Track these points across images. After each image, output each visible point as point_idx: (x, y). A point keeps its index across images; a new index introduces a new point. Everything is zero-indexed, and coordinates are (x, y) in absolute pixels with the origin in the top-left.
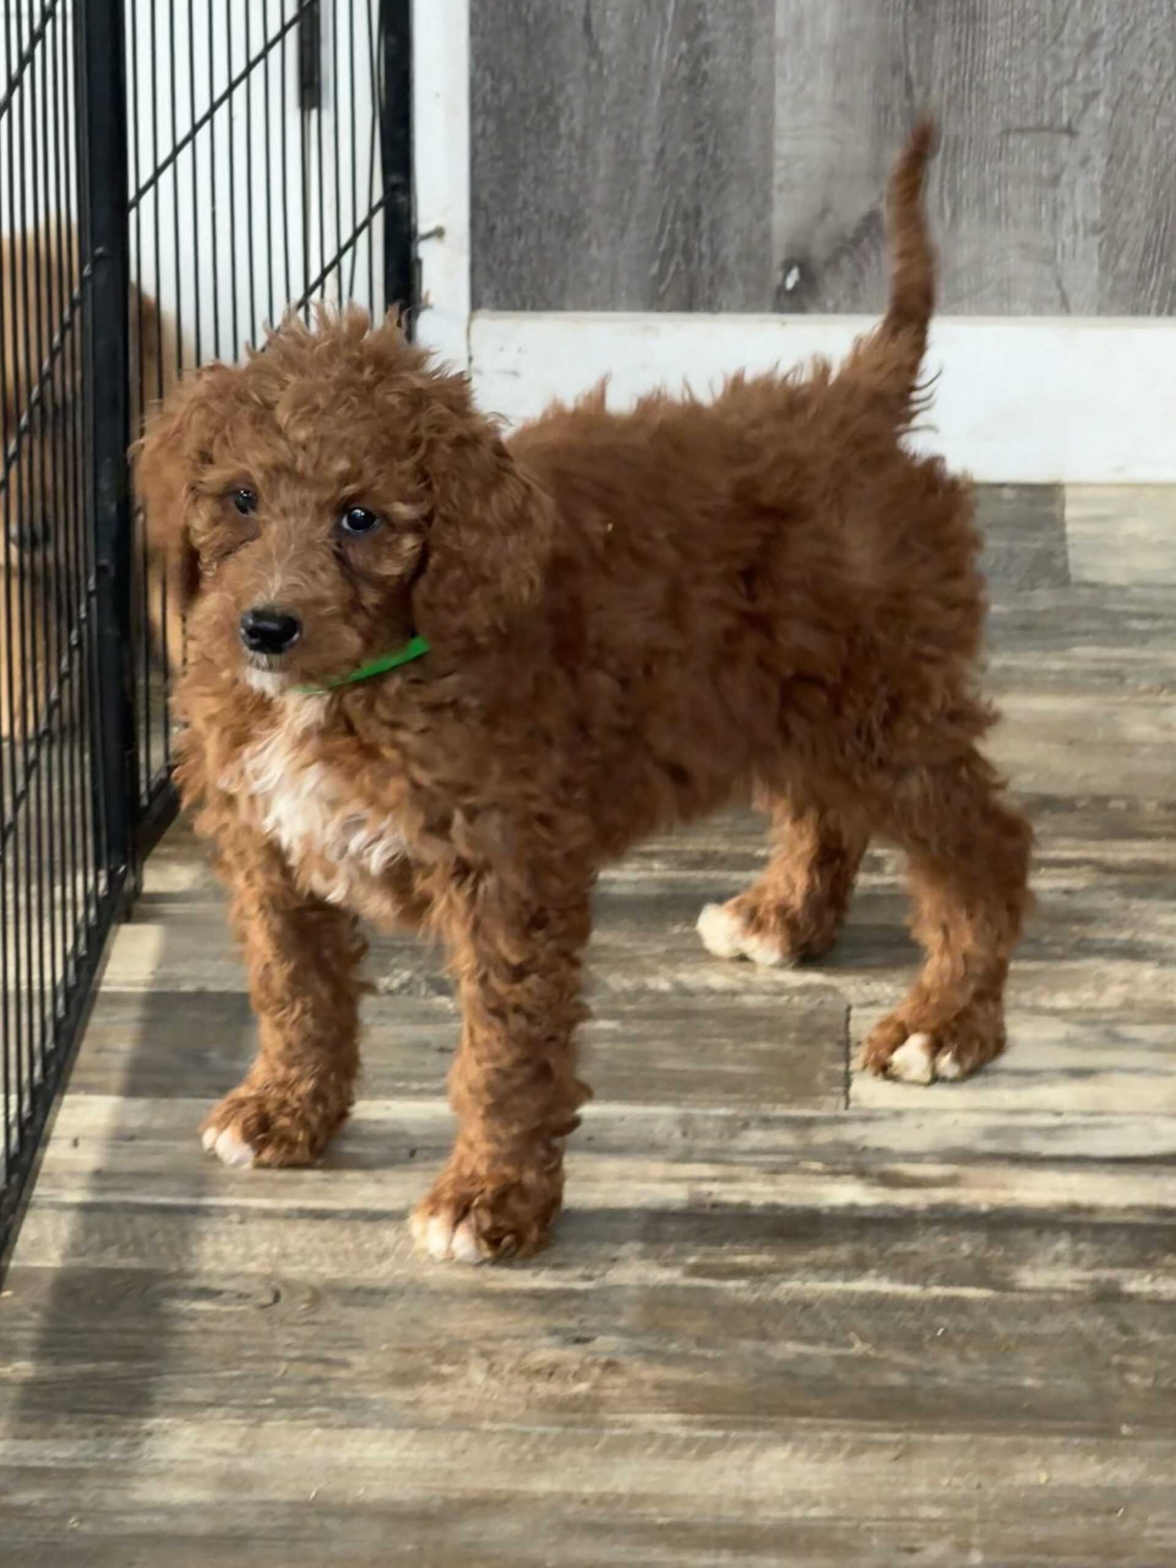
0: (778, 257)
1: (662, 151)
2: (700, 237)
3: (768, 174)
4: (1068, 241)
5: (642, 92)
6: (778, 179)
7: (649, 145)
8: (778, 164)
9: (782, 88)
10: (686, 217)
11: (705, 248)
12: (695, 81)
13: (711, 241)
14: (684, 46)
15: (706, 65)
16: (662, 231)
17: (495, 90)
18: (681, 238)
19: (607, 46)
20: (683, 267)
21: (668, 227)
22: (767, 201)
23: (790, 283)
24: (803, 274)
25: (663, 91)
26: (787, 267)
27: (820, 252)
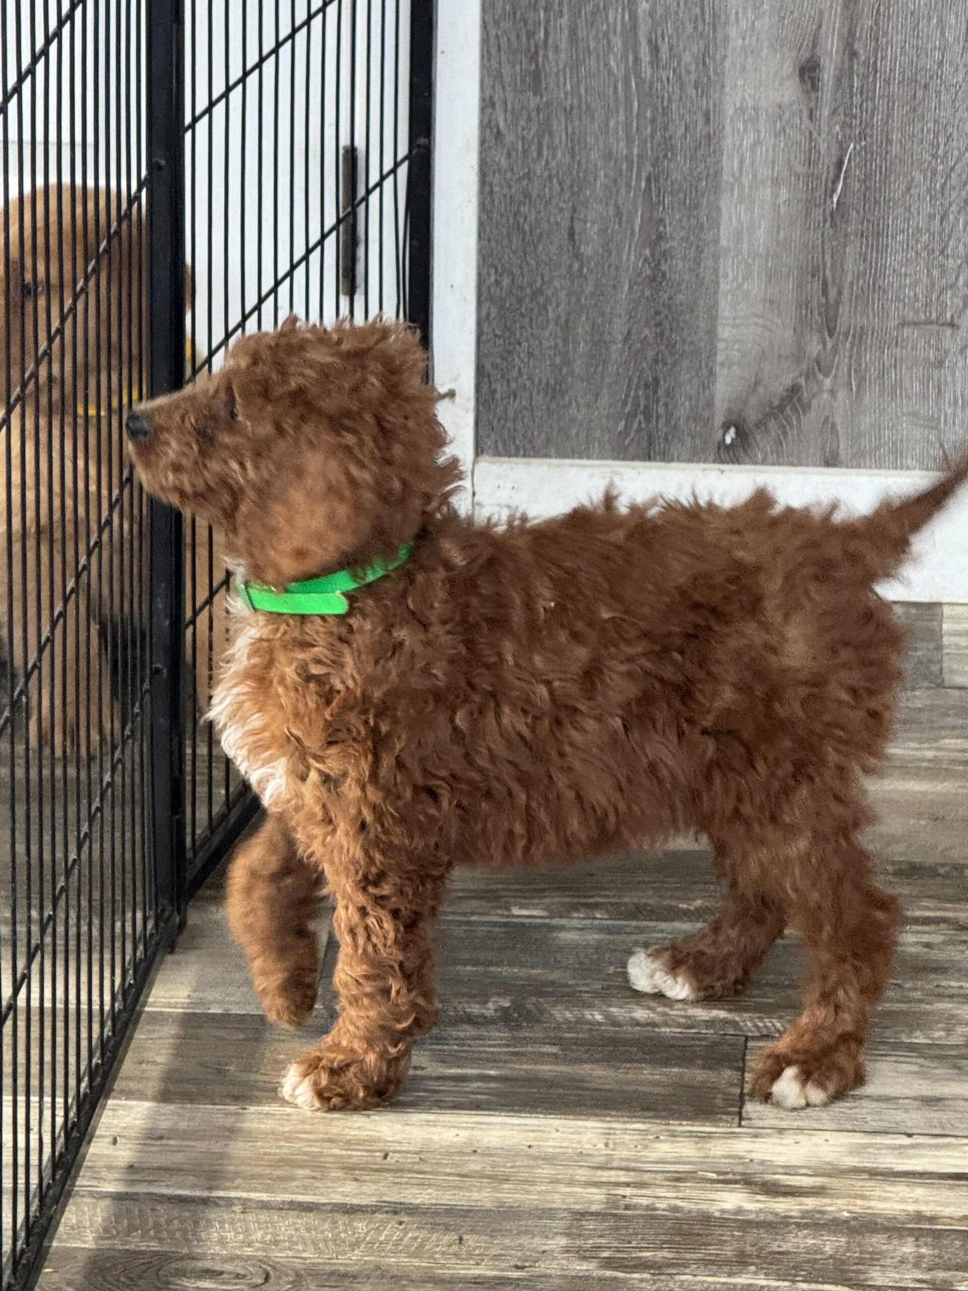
0: (719, 419)
1: (629, 333)
2: (658, 401)
3: (713, 353)
4: (949, 411)
5: (614, 287)
6: (720, 358)
7: (619, 327)
8: (721, 346)
9: (724, 286)
10: (647, 386)
11: (661, 411)
12: (656, 279)
13: (666, 405)
14: (647, 252)
15: (664, 267)
16: (627, 396)
17: (497, 283)
18: (643, 404)
19: (587, 250)
20: (643, 426)
21: (632, 393)
22: (711, 373)
23: (728, 440)
24: (737, 433)
25: (631, 288)
26: (726, 427)
27: (752, 416)
